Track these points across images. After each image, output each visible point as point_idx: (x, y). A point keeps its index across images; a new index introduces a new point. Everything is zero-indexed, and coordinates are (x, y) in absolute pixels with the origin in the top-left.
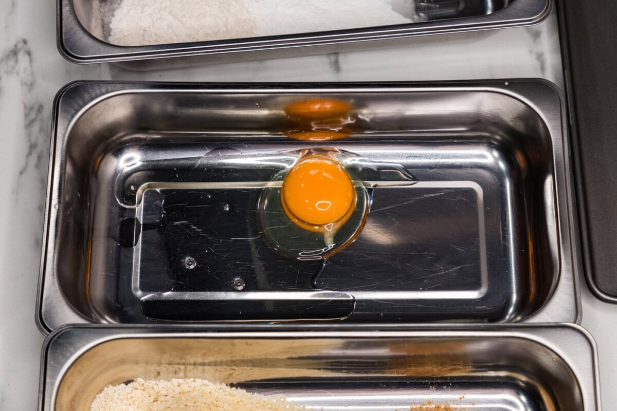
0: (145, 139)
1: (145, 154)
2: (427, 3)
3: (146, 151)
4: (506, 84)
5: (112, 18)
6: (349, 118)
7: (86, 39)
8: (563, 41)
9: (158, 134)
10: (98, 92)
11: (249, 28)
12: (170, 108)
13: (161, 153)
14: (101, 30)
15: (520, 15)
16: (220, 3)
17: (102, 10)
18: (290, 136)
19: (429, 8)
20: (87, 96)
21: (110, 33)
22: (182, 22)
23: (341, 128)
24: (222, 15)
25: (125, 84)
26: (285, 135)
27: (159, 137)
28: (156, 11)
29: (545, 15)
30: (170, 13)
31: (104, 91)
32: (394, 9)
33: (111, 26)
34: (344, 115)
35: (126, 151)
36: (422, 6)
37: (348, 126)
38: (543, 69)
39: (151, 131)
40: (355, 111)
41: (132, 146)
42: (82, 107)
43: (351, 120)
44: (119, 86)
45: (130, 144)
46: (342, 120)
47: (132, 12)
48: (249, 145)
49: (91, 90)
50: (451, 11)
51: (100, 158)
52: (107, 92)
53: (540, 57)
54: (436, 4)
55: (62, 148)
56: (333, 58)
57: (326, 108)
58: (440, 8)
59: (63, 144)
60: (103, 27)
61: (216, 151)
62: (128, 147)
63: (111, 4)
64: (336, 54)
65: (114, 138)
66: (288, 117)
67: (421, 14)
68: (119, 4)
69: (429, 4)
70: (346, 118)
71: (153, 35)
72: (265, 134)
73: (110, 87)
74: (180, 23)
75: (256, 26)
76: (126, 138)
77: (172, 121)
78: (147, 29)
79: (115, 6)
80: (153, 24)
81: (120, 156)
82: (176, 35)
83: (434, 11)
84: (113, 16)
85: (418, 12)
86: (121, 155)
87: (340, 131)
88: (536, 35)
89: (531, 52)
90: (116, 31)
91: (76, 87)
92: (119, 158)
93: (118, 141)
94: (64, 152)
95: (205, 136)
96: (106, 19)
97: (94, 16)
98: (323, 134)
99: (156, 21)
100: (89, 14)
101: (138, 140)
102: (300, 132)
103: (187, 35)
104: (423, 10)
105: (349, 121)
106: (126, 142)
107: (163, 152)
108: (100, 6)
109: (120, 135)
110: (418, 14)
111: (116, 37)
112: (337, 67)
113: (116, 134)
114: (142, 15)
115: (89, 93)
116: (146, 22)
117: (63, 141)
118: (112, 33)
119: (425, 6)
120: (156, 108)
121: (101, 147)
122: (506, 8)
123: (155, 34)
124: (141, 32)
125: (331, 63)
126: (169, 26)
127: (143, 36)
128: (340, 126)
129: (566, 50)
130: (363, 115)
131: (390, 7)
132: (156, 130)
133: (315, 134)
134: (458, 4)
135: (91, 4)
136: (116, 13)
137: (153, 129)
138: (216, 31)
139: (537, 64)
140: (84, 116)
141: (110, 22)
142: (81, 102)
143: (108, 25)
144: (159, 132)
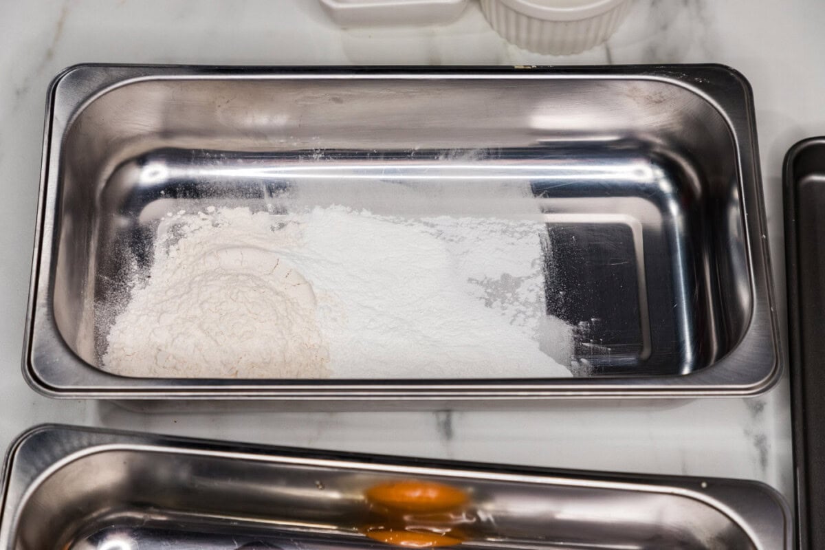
0: (141, 521)
1: (139, 543)
2: (594, 343)
3: (140, 539)
4: (704, 485)
5: (111, 326)
6: (464, 515)
7: (66, 361)
8: (797, 423)
9: (162, 514)
10: (76, 443)
11: (319, 359)
12: (184, 475)
13: (164, 543)
14: (93, 344)
15: (733, 379)
16: (277, 319)
17: (98, 313)
18: (370, 535)
19: (596, 352)
20: (57, 450)
21: (106, 349)
22: (216, 341)
23: (449, 530)
24: (279, 336)
25: (117, 435)
26: (363, 533)
27: (163, 518)
28: (180, 321)
29: (770, 382)
30: (200, 326)
31: (85, 442)
32: (542, 349)
33: (109, 338)
34: (456, 509)
35: (110, 536)
36: (586, 347)
37: (463, 527)
38: (764, 461)
39: (152, 509)
40: (473, 505)
41: (121, 530)
42: (48, 465)
43: (468, 517)
44: (108, 437)
45: (118, 526)
46: (452, 516)
47: (143, 319)
48: (301, 543)
49: (65, 441)
50: (630, 359)
51: (70, 544)
52: (90, 445)
53: (760, 442)
54: (608, 347)
55: (11, 528)
56: (443, 416)
57: (429, 498)
58: (613, 353)
59: (13, 520)
60: (96, 339)
61: (250, 547)
62: (113, 531)
63: (113, 304)
64: (448, 411)
65: (95, 515)
66: (371, 506)
67: (584, 361)
68: (125, 306)
69: (596, 346)
70: (458, 513)
71: (171, 358)
72: (331, 529)
73: (95, 438)
74: (213, 343)
75: (328, 357)
76: (112, 517)
77: (187, 497)
78: (163, 349)
79: (117, 307)
80: (173, 340)
81: (100, 543)
82: (207, 362)
83: (604, 356)
84: (114, 323)
85: (580, 357)
86: (102, 540)
87: (448, 535)
88: (758, 408)
89: (747, 433)
90: (115, 346)
91: (44, 434)
92: (99, 546)
93: (99, 520)
94: (13, 535)
95: (235, 524)
96: (102, 328)
97: (83, 320)
98: (422, 536)
99: (178, 337)
100: (76, 318)
101: (130, 521)
102: (387, 529)
103: (222, 362)
104: (585, 354)
105: (464, 519)
106: (112, 522)
107: (168, 543)
108: (95, 307)
109: (103, 511)
110: (578, 360)
111: (115, 355)
112: (447, 430)
113: (96, 509)
114: (157, 325)
115: (62, 445)
116: (162, 337)
117: (14, 516)
118: (109, 350)
119: (590, 348)
120: (163, 473)
121: (71, 529)
122: (711, 366)
123: (174, 358)
124: (154, 352)
125: (439, 424)
126: (196, 346)
127: (156, 358)
128: (447, 526)
129: (800, 438)
130: (485, 511)
131: (537, 344)
132: (161, 508)
133: (408, 535)
134: (642, 348)
135: (81, 303)
136: (118, 319)
137: (156, 506)
138: (267, 360)
139: (756, 452)
140: (50, 480)
141: (108, 333)
142: (47, 458)
143: (105, 337)
144: (165, 511)
